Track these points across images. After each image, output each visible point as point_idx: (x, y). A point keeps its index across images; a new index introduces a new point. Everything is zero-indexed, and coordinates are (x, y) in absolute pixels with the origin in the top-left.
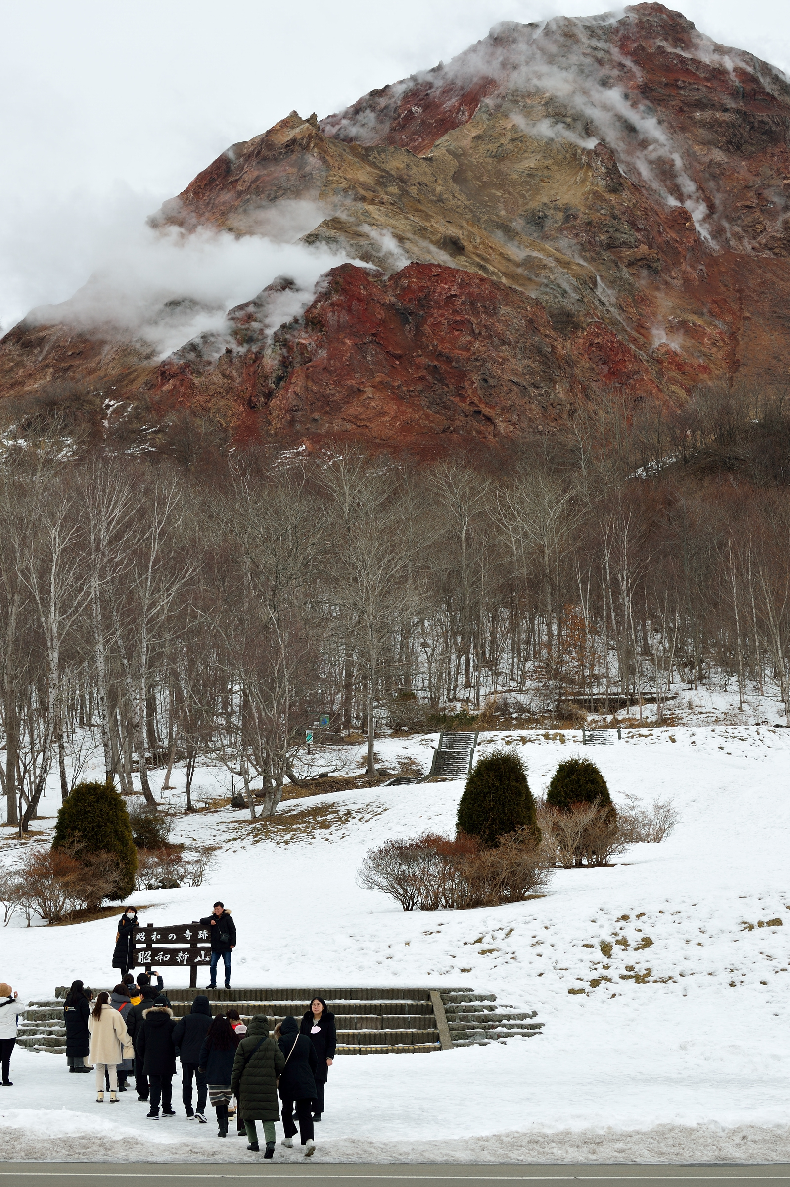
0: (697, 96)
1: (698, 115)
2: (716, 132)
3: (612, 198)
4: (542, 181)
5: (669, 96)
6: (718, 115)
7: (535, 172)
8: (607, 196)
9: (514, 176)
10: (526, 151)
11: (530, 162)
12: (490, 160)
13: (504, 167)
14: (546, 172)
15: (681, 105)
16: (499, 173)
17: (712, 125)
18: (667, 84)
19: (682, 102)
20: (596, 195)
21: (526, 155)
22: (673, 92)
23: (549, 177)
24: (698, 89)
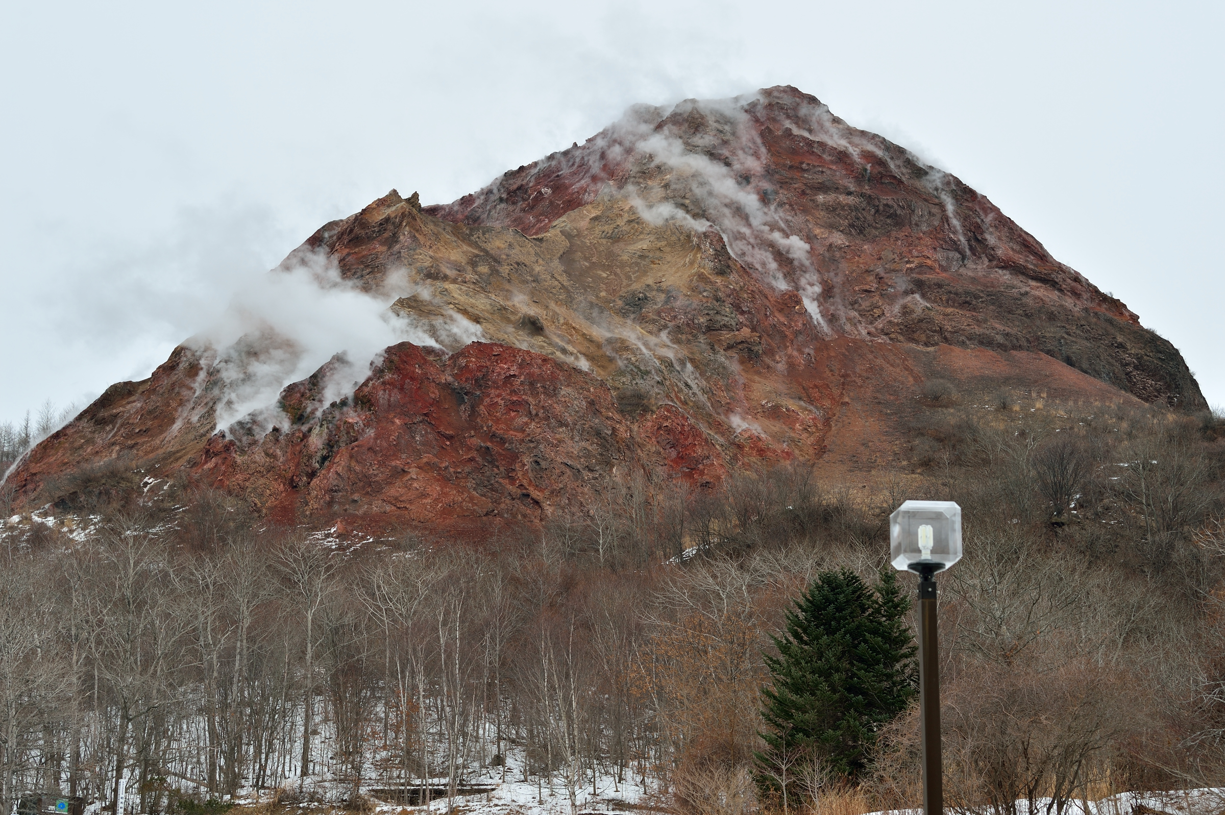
0: (820, 179)
1: (821, 198)
2: (838, 215)
3: (719, 280)
4: (653, 262)
5: (792, 179)
6: (842, 198)
7: (647, 254)
8: (713, 278)
9: (625, 257)
10: (641, 233)
11: (644, 244)
12: (604, 241)
13: (616, 249)
14: (658, 254)
15: (804, 187)
16: (610, 255)
17: (832, 209)
18: (791, 167)
19: (805, 184)
20: (701, 277)
21: (641, 237)
22: (797, 174)
23: (660, 259)
24: (822, 172)
